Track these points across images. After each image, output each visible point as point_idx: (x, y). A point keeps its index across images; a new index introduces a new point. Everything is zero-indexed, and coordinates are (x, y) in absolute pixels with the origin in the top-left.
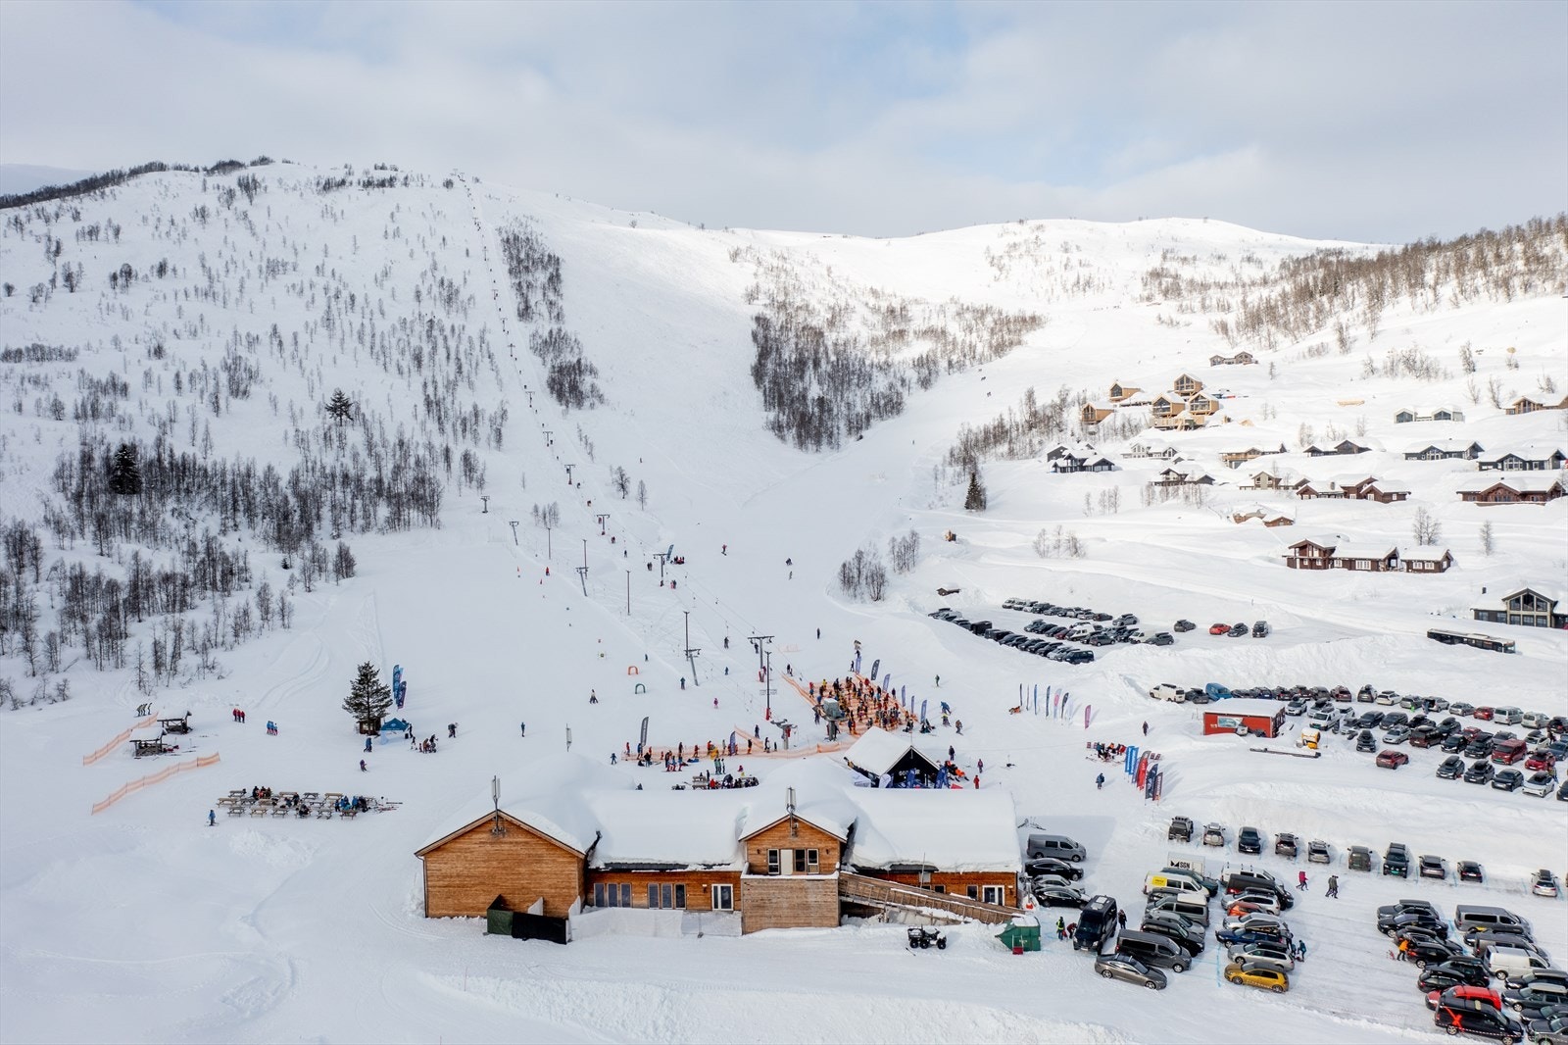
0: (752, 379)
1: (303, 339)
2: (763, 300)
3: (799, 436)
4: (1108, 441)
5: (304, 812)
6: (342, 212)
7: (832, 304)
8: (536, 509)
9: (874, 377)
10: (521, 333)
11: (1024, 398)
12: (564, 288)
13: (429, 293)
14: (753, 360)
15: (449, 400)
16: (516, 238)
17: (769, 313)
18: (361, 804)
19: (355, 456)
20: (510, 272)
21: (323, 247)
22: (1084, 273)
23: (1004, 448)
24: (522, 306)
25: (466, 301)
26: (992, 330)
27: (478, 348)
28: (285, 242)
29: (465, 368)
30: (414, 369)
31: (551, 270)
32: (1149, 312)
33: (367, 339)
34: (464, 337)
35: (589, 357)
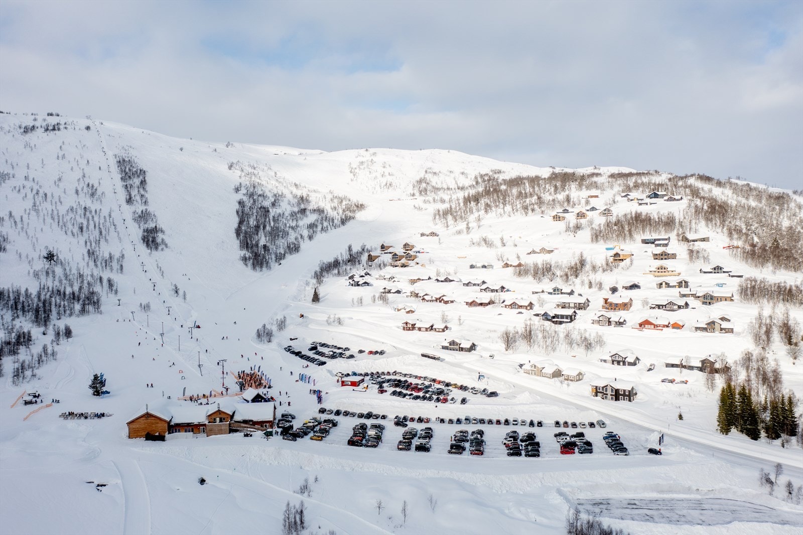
0: (235, 234)
1: (25, 217)
2: (243, 191)
3: (253, 264)
4: (376, 269)
5: (86, 418)
6: (35, 145)
7: (275, 193)
8: (141, 305)
9: (290, 233)
10: (128, 212)
11: (347, 249)
12: (148, 187)
13: (82, 190)
14: (236, 225)
15: (97, 249)
16: (124, 160)
17: (245, 199)
18: (103, 415)
19: (60, 281)
20: (122, 179)
21: (27, 165)
22: (390, 179)
23: (336, 271)
24: (128, 197)
25: (101, 195)
26: (344, 210)
27: (108, 220)
28: (7, 162)
29: (104, 232)
30: (79, 233)
31: (141, 177)
32: (411, 202)
33: (56, 217)
34: (102, 215)
35: (161, 224)
